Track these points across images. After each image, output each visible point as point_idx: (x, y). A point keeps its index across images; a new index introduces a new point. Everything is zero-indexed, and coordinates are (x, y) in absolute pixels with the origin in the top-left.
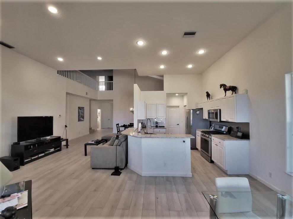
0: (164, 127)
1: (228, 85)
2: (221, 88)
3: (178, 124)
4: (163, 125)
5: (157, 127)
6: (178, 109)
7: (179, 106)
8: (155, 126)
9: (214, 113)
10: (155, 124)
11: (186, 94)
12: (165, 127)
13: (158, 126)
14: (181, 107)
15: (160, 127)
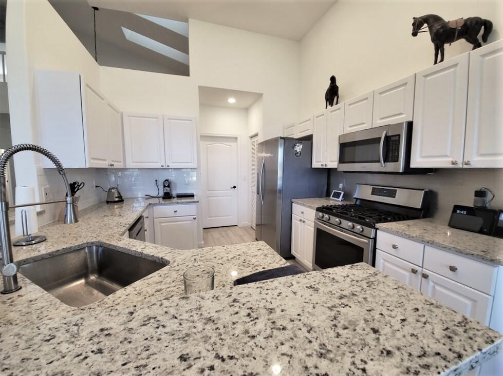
0: (192, 196)
1: (452, 15)
2: (415, 34)
3: (235, 187)
4: (189, 192)
5: (167, 196)
6: (233, 144)
7: (236, 138)
8: (162, 194)
9: (380, 138)
10: (161, 187)
11: (258, 96)
12: (195, 199)
13: (174, 193)
14: (244, 140)
15: (180, 196)
